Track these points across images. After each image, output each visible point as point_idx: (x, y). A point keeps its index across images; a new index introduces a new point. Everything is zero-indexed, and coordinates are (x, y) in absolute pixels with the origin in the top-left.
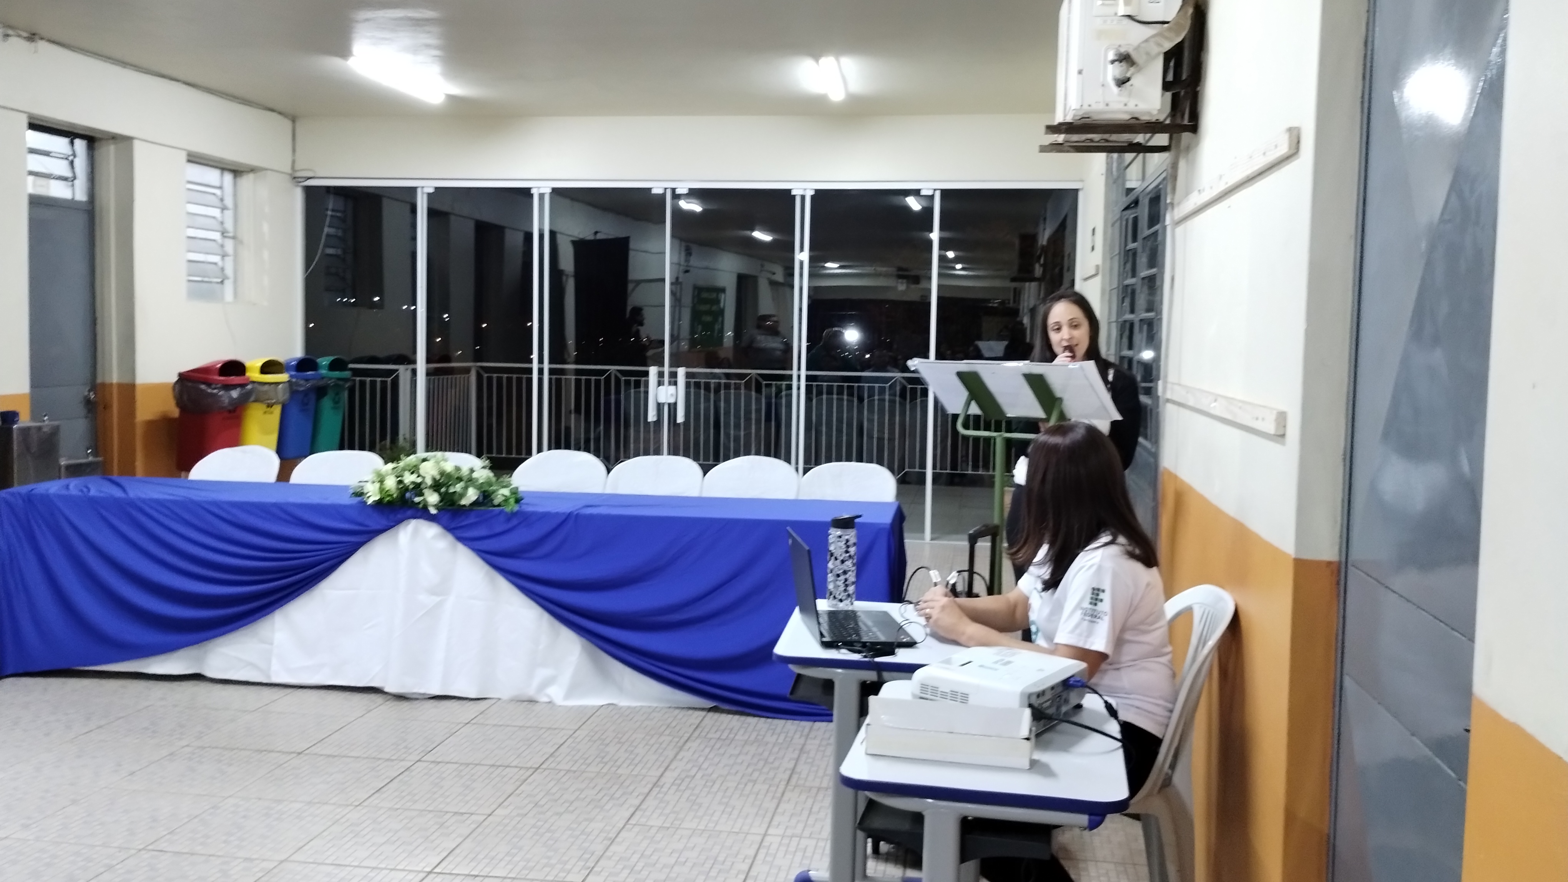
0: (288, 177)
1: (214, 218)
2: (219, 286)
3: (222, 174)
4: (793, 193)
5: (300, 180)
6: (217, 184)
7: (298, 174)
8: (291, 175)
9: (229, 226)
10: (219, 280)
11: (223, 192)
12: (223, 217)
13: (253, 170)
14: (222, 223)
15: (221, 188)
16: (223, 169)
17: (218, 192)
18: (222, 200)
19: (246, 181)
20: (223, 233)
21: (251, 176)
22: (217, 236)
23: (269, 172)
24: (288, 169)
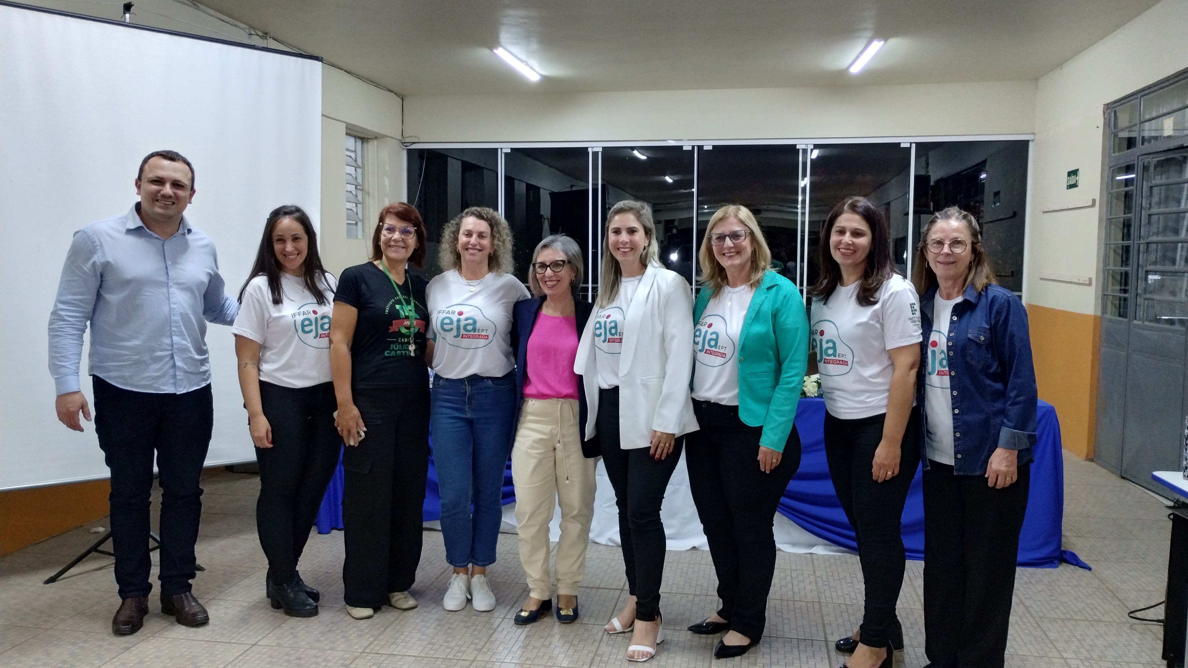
0: (398, 142)
1: (351, 175)
2: (354, 226)
3: (355, 142)
4: (798, 147)
5: (407, 144)
6: (353, 149)
7: (407, 140)
8: (400, 140)
9: (360, 180)
10: (355, 222)
11: (356, 155)
12: (356, 174)
13: (377, 137)
14: (356, 178)
15: (355, 151)
16: (356, 137)
17: (353, 155)
18: (356, 161)
19: (372, 146)
20: (356, 186)
21: (375, 142)
22: (352, 188)
23: (389, 139)
24: (400, 137)
